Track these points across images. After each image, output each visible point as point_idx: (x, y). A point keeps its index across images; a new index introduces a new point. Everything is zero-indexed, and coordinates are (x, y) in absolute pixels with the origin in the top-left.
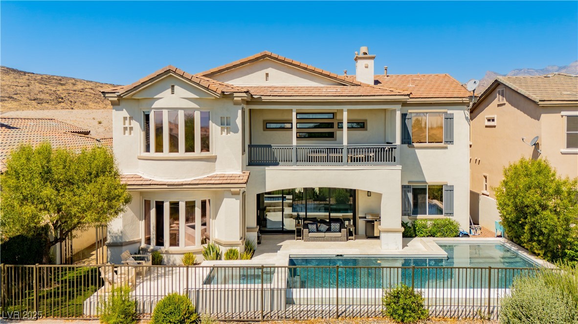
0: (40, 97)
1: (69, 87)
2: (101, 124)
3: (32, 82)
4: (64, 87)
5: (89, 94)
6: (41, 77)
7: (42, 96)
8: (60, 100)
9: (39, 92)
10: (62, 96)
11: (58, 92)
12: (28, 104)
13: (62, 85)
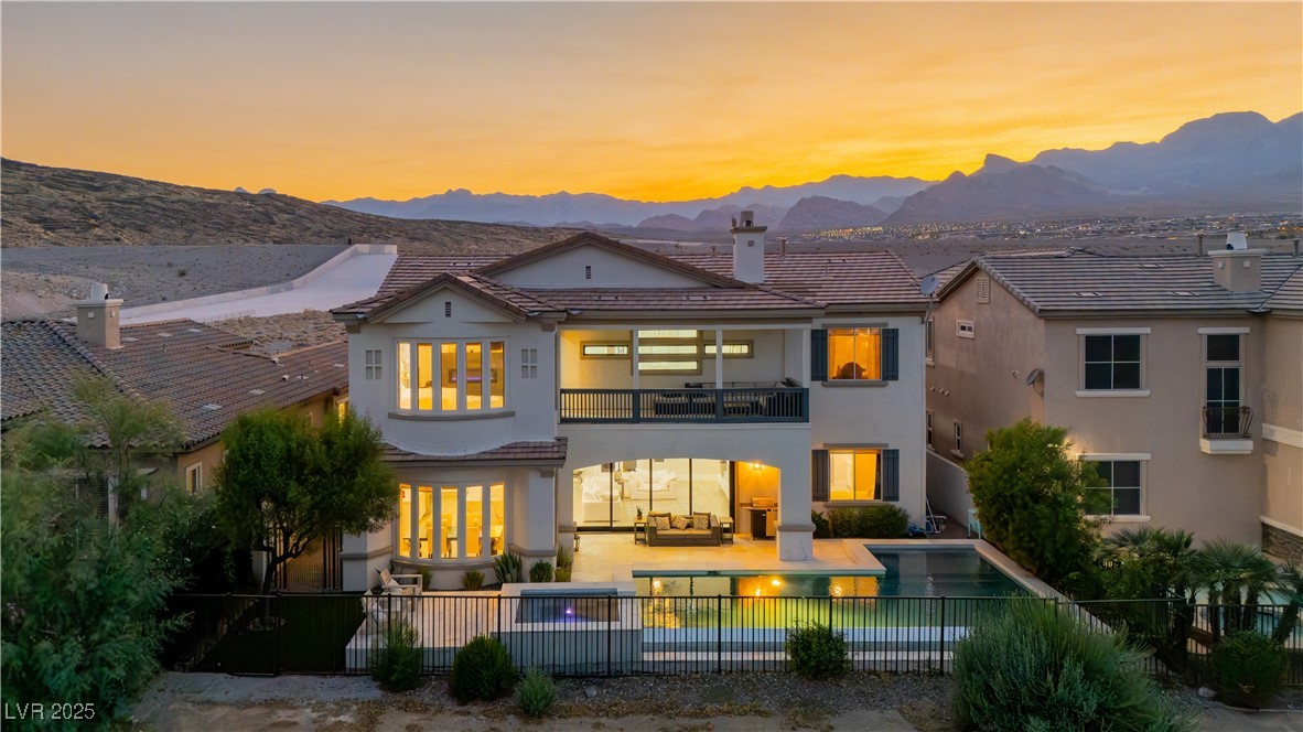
0: (51, 216)
1: (112, 194)
2: (186, 277)
3: (34, 184)
4: (99, 194)
5: (152, 209)
6: (51, 173)
7: (56, 214)
8: (93, 221)
9: (50, 205)
10: (96, 213)
11: (88, 206)
12: (27, 232)
13: (97, 189)
